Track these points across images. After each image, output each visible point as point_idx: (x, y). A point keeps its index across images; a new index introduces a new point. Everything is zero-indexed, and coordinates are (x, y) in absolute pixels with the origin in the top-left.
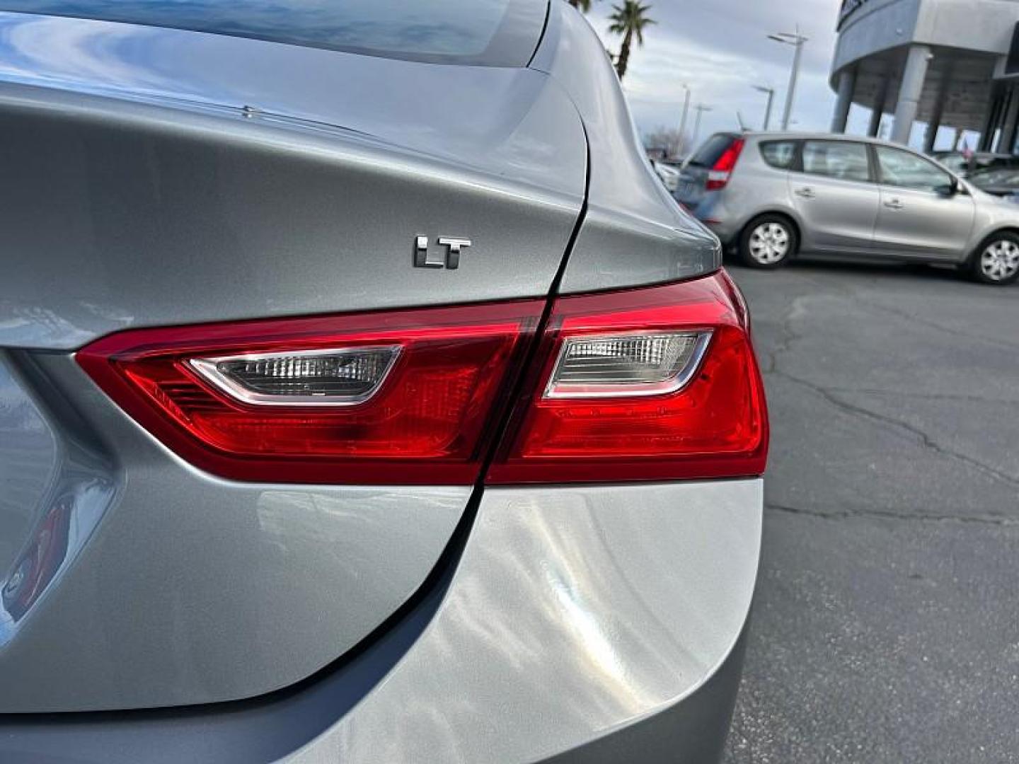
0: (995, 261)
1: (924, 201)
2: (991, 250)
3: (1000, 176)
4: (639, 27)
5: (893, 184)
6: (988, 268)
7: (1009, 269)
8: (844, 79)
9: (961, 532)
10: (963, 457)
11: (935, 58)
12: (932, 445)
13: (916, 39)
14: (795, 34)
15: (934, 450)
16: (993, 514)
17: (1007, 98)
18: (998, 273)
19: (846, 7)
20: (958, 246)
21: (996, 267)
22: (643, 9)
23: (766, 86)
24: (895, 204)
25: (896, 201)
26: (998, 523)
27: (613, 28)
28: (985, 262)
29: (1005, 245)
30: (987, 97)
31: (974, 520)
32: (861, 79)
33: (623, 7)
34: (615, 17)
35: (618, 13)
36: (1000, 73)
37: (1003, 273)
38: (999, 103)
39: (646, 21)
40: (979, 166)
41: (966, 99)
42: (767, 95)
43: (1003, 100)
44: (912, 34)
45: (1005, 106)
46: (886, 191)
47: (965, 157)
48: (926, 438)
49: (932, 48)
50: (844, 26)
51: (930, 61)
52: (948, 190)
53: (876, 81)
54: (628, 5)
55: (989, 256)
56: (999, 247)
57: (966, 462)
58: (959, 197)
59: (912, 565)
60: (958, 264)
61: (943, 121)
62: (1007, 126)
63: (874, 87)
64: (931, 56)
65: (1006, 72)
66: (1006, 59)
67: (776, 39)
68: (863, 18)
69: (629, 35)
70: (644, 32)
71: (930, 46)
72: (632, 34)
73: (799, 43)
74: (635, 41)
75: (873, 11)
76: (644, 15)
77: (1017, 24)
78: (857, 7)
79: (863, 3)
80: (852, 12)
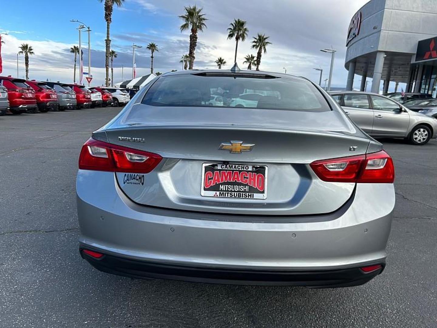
0: (419, 136)
1: (390, 115)
2: (417, 132)
3: (417, 102)
4: (264, 45)
5: (379, 109)
6: (416, 138)
7: (424, 139)
8: (351, 65)
9: (419, 221)
10: (416, 202)
11: (387, 56)
12: (406, 199)
13: (379, 49)
14: (331, 49)
15: (407, 200)
16: (428, 216)
17: (417, 70)
18: (420, 140)
19: (350, 37)
20: (404, 131)
21: (419, 138)
22: (266, 38)
23: (319, 68)
24: (380, 116)
25: (380, 115)
26: (430, 219)
27: (254, 46)
28: (415, 137)
29: (422, 130)
30: (409, 69)
31: (422, 218)
32: (357, 64)
33: (258, 38)
34: (254, 42)
35: (256, 40)
36: (413, 61)
37: (422, 140)
38: (414, 71)
39: (267, 43)
40: (408, 98)
41: (400, 71)
42: (320, 71)
43: (415, 70)
44: (377, 48)
45: (416, 73)
46: (376, 112)
47: (402, 95)
48: (403, 196)
49: (386, 52)
50: (349, 45)
51: (385, 58)
52: (399, 110)
53: (363, 65)
54: (259, 36)
55: (416, 134)
56: (419, 131)
57: (417, 203)
58: (403, 113)
59: (406, 229)
60: (405, 138)
61: (391, 79)
62: (417, 81)
63: (363, 67)
64: (386, 56)
65: (416, 61)
66: (415, 55)
67: (323, 51)
68: (357, 41)
69: (261, 48)
70: (266, 47)
71: (385, 52)
72: (262, 48)
73: (333, 52)
74: (263, 51)
75: (361, 39)
76: (266, 41)
77: (419, 42)
78: (354, 37)
79: (357, 36)
80: (352, 39)
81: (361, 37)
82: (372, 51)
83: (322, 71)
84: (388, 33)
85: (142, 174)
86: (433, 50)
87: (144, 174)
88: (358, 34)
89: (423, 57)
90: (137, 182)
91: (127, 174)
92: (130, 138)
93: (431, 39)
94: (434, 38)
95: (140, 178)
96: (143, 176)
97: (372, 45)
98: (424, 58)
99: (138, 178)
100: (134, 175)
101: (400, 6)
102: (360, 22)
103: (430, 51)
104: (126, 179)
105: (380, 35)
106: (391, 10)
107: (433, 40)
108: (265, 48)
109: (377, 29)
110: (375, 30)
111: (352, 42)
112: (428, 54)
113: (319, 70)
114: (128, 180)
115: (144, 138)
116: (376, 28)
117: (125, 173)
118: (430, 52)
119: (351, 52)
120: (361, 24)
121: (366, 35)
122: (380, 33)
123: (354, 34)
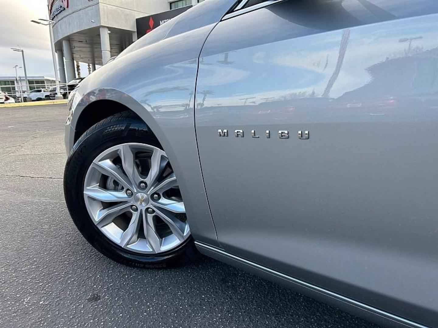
13: (102, 24)
44: (100, 22)
50: (57, 19)
64: (109, 32)
66: (136, 33)
68: (67, 15)
71: (108, 28)
77: (137, 20)
78: (63, 10)
79: (66, 8)
80: (60, 12)
82: (94, 26)
83: (23, 51)
84: (107, 7)
88: (68, 7)
93: (149, 17)
94: (152, 16)
97: (93, 19)
105: (99, 9)
107: (151, 18)
110: (91, 3)
111: (60, 16)
113: (18, 50)
116: (92, 0)
119: (63, 27)
121: (80, 7)
122: (99, 5)
123: (61, 7)
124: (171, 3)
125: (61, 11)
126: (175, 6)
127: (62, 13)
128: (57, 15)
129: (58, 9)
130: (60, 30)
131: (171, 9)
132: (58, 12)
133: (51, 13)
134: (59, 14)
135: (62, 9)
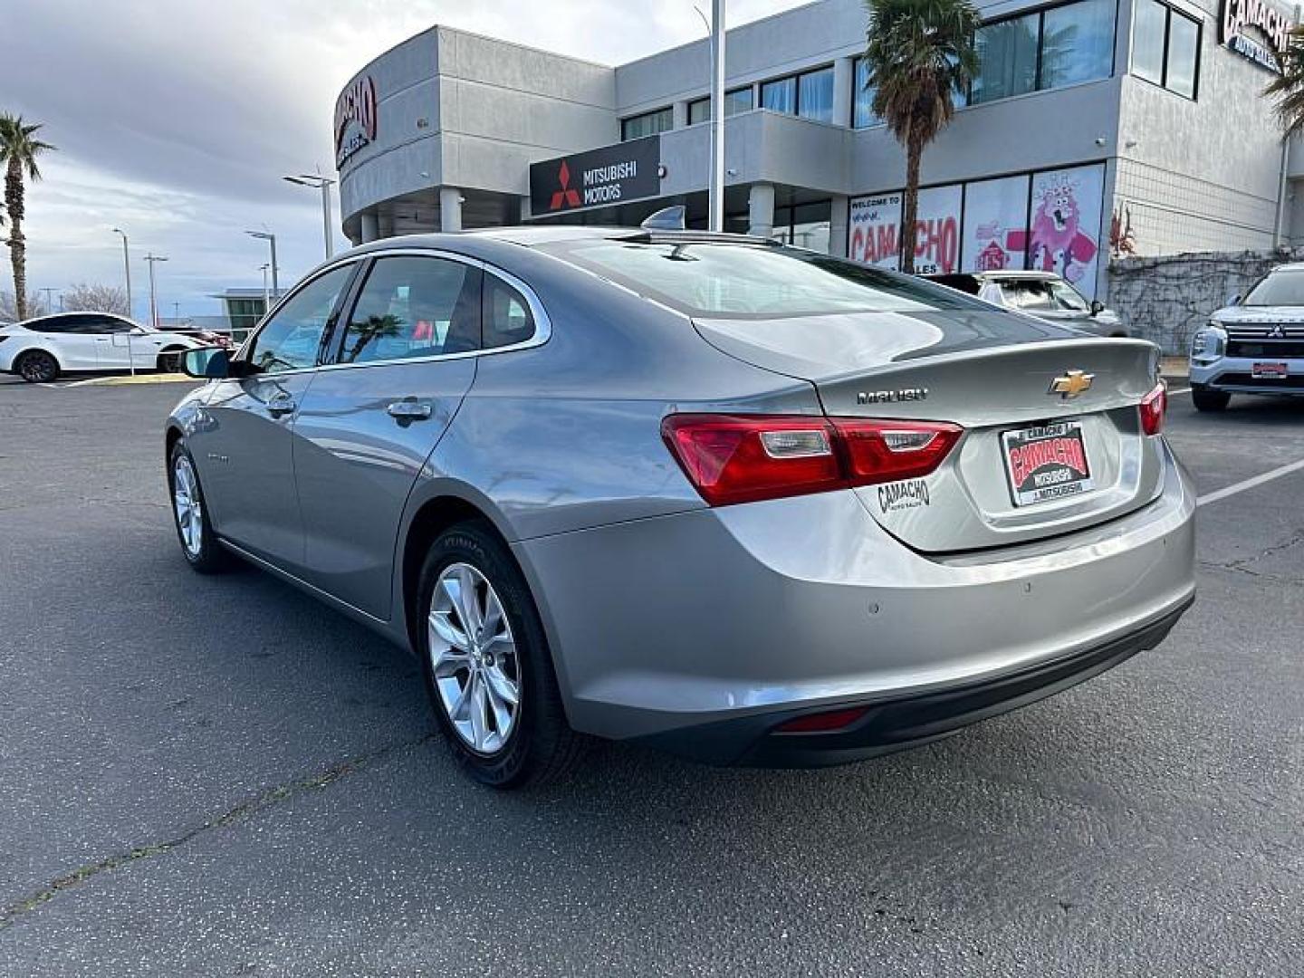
4: (27, 153)
11: (467, 200)
13: (444, 182)
22: (31, 129)
36: (527, 214)
39: (37, 144)
42: (270, 241)
44: (440, 178)
49: (462, 191)
50: (347, 167)
51: (463, 205)
64: (463, 200)
65: (533, 214)
66: (529, 200)
67: (295, 181)
68: (373, 157)
69: (15, 163)
70: (37, 159)
71: (459, 189)
72: (19, 163)
73: (323, 186)
74: (26, 173)
75: (387, 151)
76: (33, 138)
77: (532, 166)
78: (364, 145)
79: (370, 141)
80: (357, 150)
81: (387, 146)
82: (428, 185)
83: (272, 238)
84: (459, 139)
85: (920, 479)
86: (568, 189)
87: (924, 478)
88: (374, 138)
89: (550, 205)
90: (913, 500)
91: (883, 486)
92: (892, 393)
93: (560, 160)
94: (565, 159)
95: (918, 490)
96: (923, 483)
97: (425, 170)
98: (552, 208)
99: (913, 489)
100: (903, 485)
101: (474, 73)
102: (375, 105)
103: (562, 190)
104: (884, 499)
105: (440, 145)
106: (455, 80)
107: (564, 164)
108: (30, 161)
109: (428, 127)
110: (423, 131)
111: (358, 158)
112: (558, 197)
113: (264, 236)
114: (890, 500)
115: (926, 387)
116: (426, 125)
117: (878, 486)
118: (563, 193)
119: (363, 185)
120: (377, 109)
121: (399, 141)
122: (440, 138)
123: (360, 137)
124: (624, 122)
125: (360, 147)
126: (634, 130)
127: (361, 151)
128: (351, 155)
129: (354, 143)
130: (355, 192)
131: (623, 138)
132: (354, 149)
133: (339, 148)
134: (354, 152)
135: (362, 142)
